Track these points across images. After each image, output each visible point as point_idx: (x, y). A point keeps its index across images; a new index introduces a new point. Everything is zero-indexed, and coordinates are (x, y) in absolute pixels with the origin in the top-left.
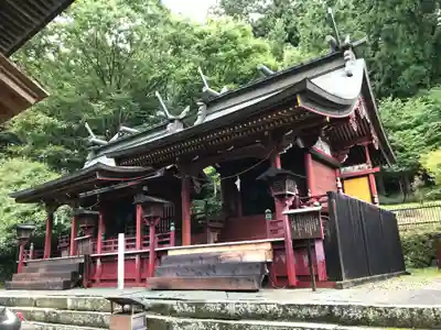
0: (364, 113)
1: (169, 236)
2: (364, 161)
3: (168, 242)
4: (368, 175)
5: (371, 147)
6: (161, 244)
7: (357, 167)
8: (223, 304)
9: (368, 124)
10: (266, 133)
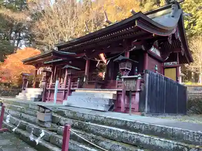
0: (178, 36)
1: (76, 84)
2: (176, 61)
3: (76, 86)
4: (176, 67)
5: (180, 54)
6: (73, 87)
7: (172, 63)
8: (83, 114)
9: (180, 42)
10: (124, 40)
